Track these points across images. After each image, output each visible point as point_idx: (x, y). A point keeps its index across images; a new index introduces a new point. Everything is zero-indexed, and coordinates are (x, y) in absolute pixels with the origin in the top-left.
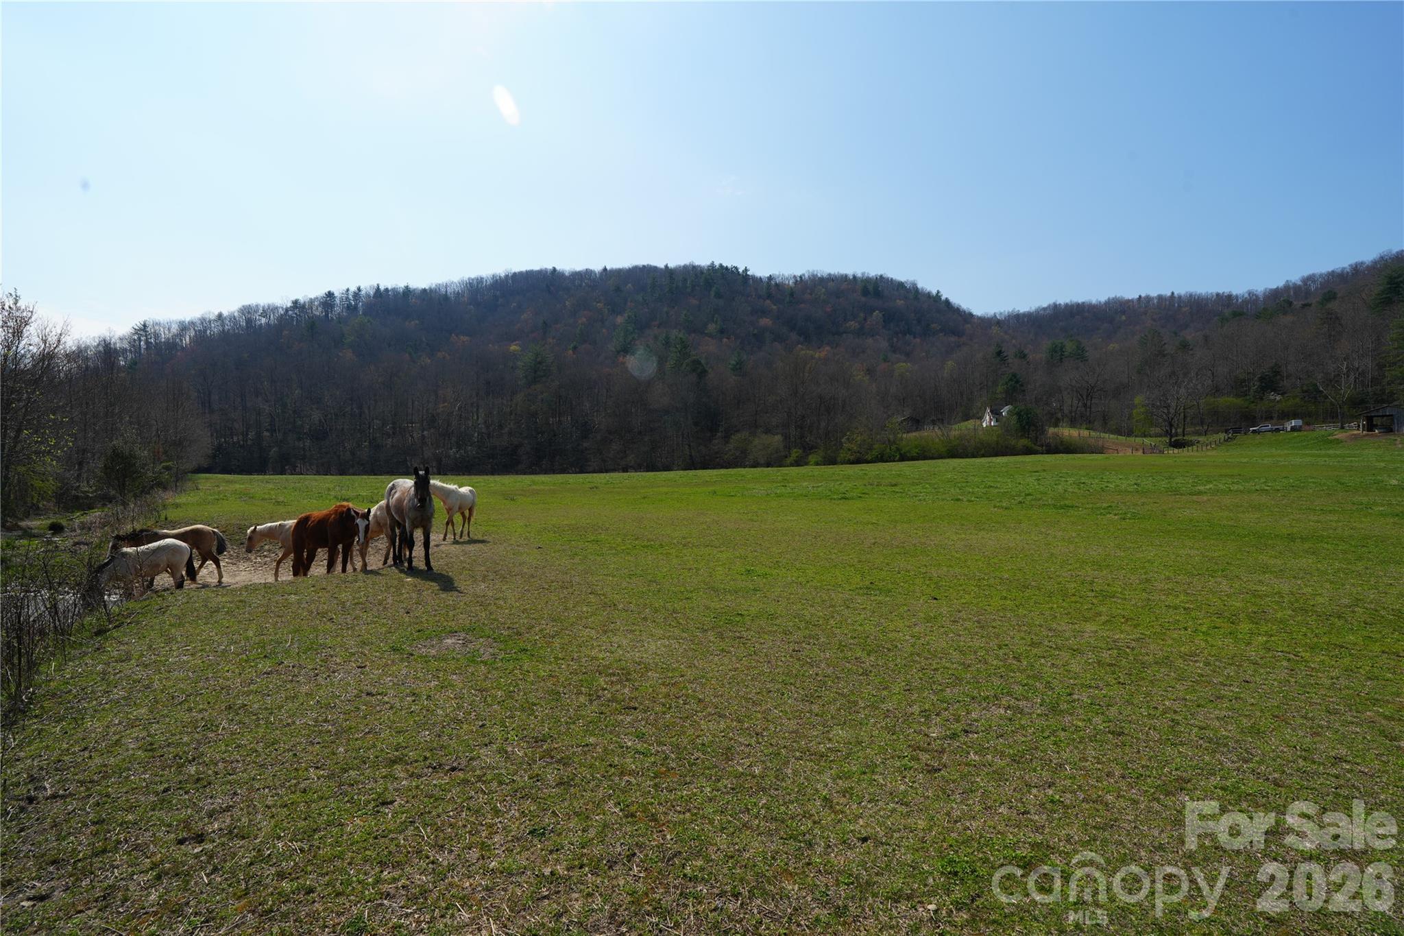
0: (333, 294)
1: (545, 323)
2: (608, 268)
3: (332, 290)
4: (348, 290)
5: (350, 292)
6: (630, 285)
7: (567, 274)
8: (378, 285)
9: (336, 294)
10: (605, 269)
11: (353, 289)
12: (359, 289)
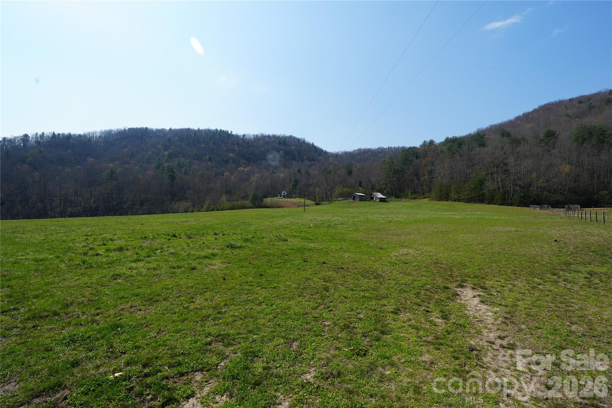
0: (28, 135)
1: (132, 153)
2: (172, 128)
3: (27, 133)
4: (37, 133)
5: (38, 135)
6: (176, 137)
7: (154, 130)
8: (54, 132)
9: (29, 135)
10: (171, 129)
11: (40, 133)
12: (43, 133)
